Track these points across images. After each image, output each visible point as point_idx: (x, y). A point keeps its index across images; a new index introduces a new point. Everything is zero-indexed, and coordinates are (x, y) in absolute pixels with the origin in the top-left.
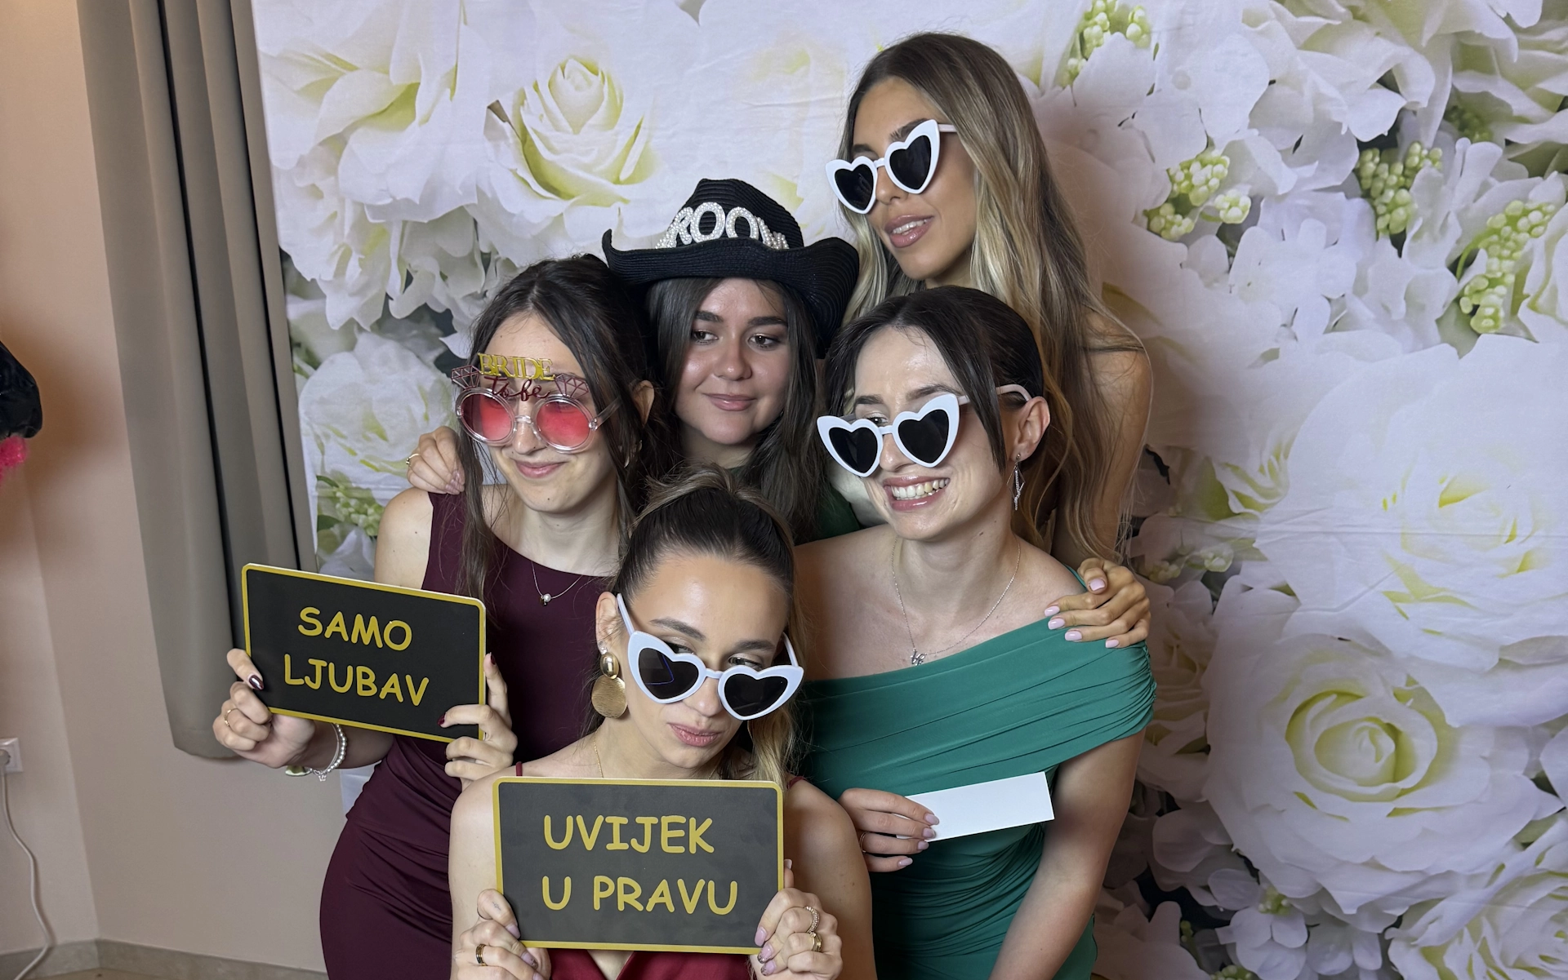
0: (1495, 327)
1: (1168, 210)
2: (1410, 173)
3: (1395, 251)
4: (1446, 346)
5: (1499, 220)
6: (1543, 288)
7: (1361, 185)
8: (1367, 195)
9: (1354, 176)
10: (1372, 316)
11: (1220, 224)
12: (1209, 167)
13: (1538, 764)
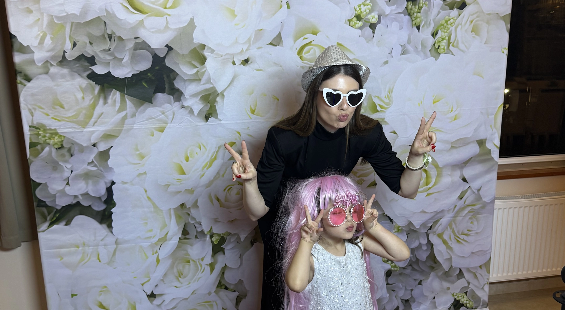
0: (444, 52)
1: (355, 19)
2: (420, 8)
3: (418, 31)
4: (432, 58)
5: (443, 22)
6: (455, 41)
7: (408, 12)
8: (409, 14)
9: (406, 9)
10: (412, 49)
11: (370, 23)
12: (366, 6)
13: (463, 174)
